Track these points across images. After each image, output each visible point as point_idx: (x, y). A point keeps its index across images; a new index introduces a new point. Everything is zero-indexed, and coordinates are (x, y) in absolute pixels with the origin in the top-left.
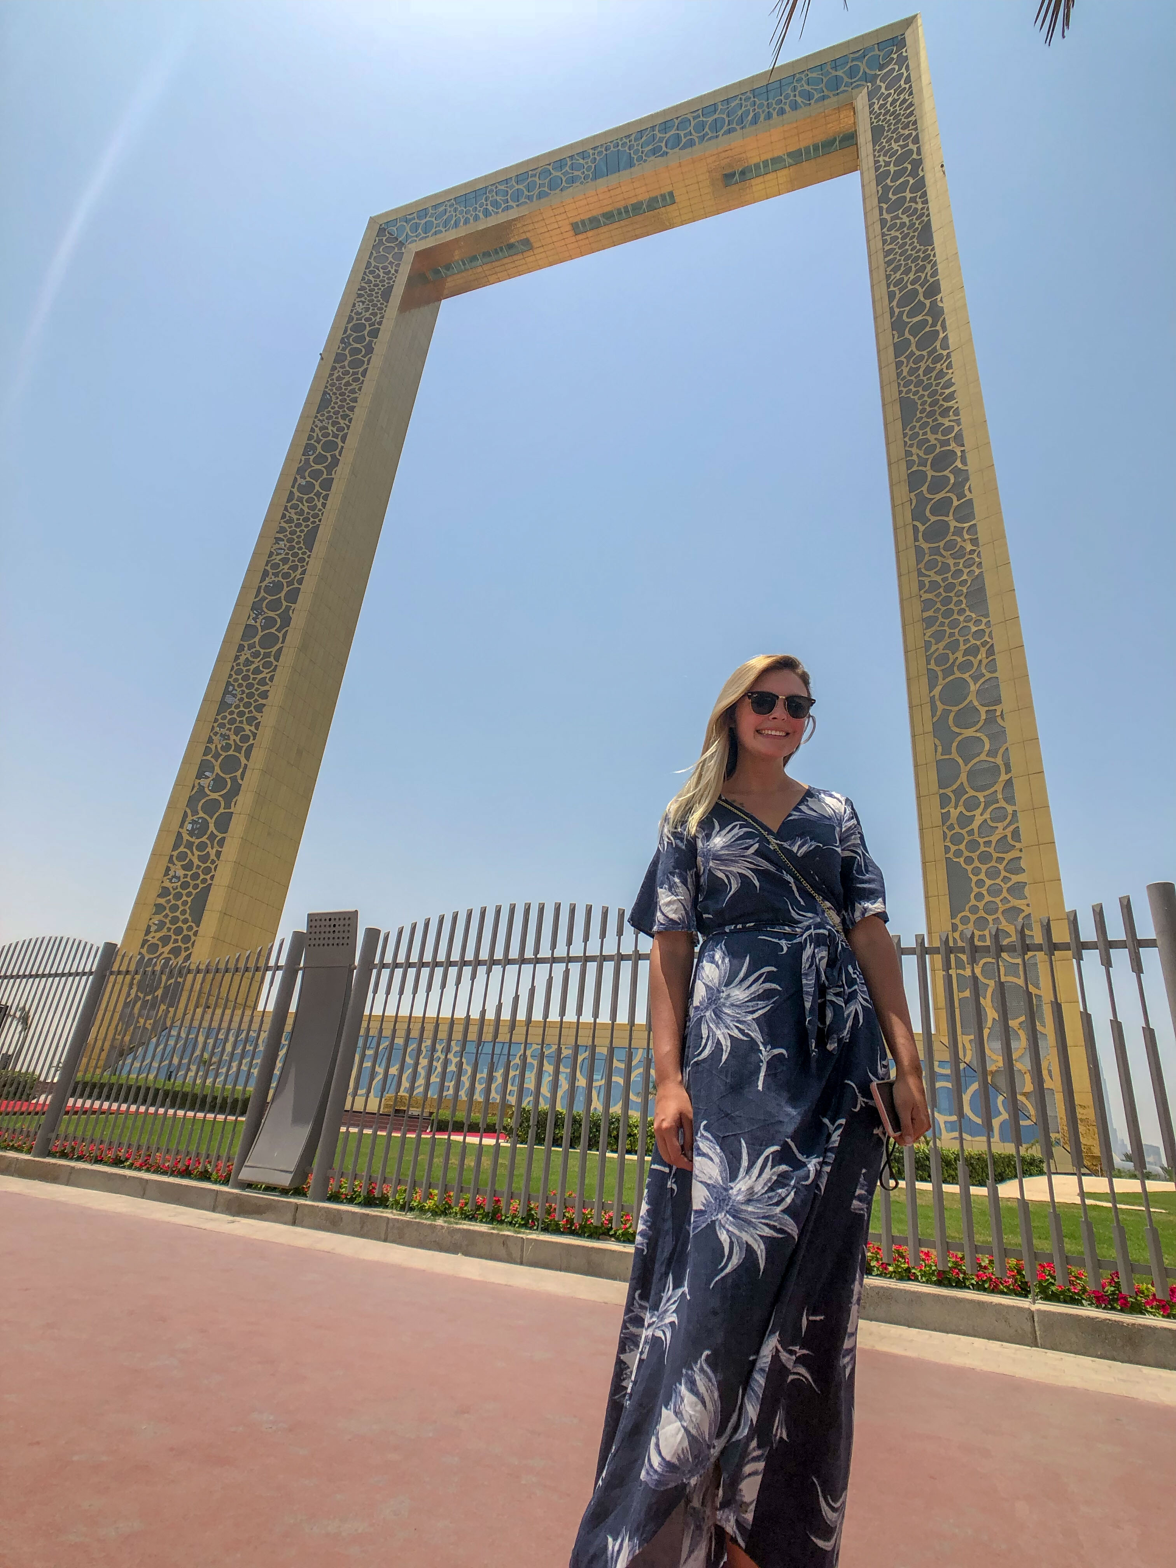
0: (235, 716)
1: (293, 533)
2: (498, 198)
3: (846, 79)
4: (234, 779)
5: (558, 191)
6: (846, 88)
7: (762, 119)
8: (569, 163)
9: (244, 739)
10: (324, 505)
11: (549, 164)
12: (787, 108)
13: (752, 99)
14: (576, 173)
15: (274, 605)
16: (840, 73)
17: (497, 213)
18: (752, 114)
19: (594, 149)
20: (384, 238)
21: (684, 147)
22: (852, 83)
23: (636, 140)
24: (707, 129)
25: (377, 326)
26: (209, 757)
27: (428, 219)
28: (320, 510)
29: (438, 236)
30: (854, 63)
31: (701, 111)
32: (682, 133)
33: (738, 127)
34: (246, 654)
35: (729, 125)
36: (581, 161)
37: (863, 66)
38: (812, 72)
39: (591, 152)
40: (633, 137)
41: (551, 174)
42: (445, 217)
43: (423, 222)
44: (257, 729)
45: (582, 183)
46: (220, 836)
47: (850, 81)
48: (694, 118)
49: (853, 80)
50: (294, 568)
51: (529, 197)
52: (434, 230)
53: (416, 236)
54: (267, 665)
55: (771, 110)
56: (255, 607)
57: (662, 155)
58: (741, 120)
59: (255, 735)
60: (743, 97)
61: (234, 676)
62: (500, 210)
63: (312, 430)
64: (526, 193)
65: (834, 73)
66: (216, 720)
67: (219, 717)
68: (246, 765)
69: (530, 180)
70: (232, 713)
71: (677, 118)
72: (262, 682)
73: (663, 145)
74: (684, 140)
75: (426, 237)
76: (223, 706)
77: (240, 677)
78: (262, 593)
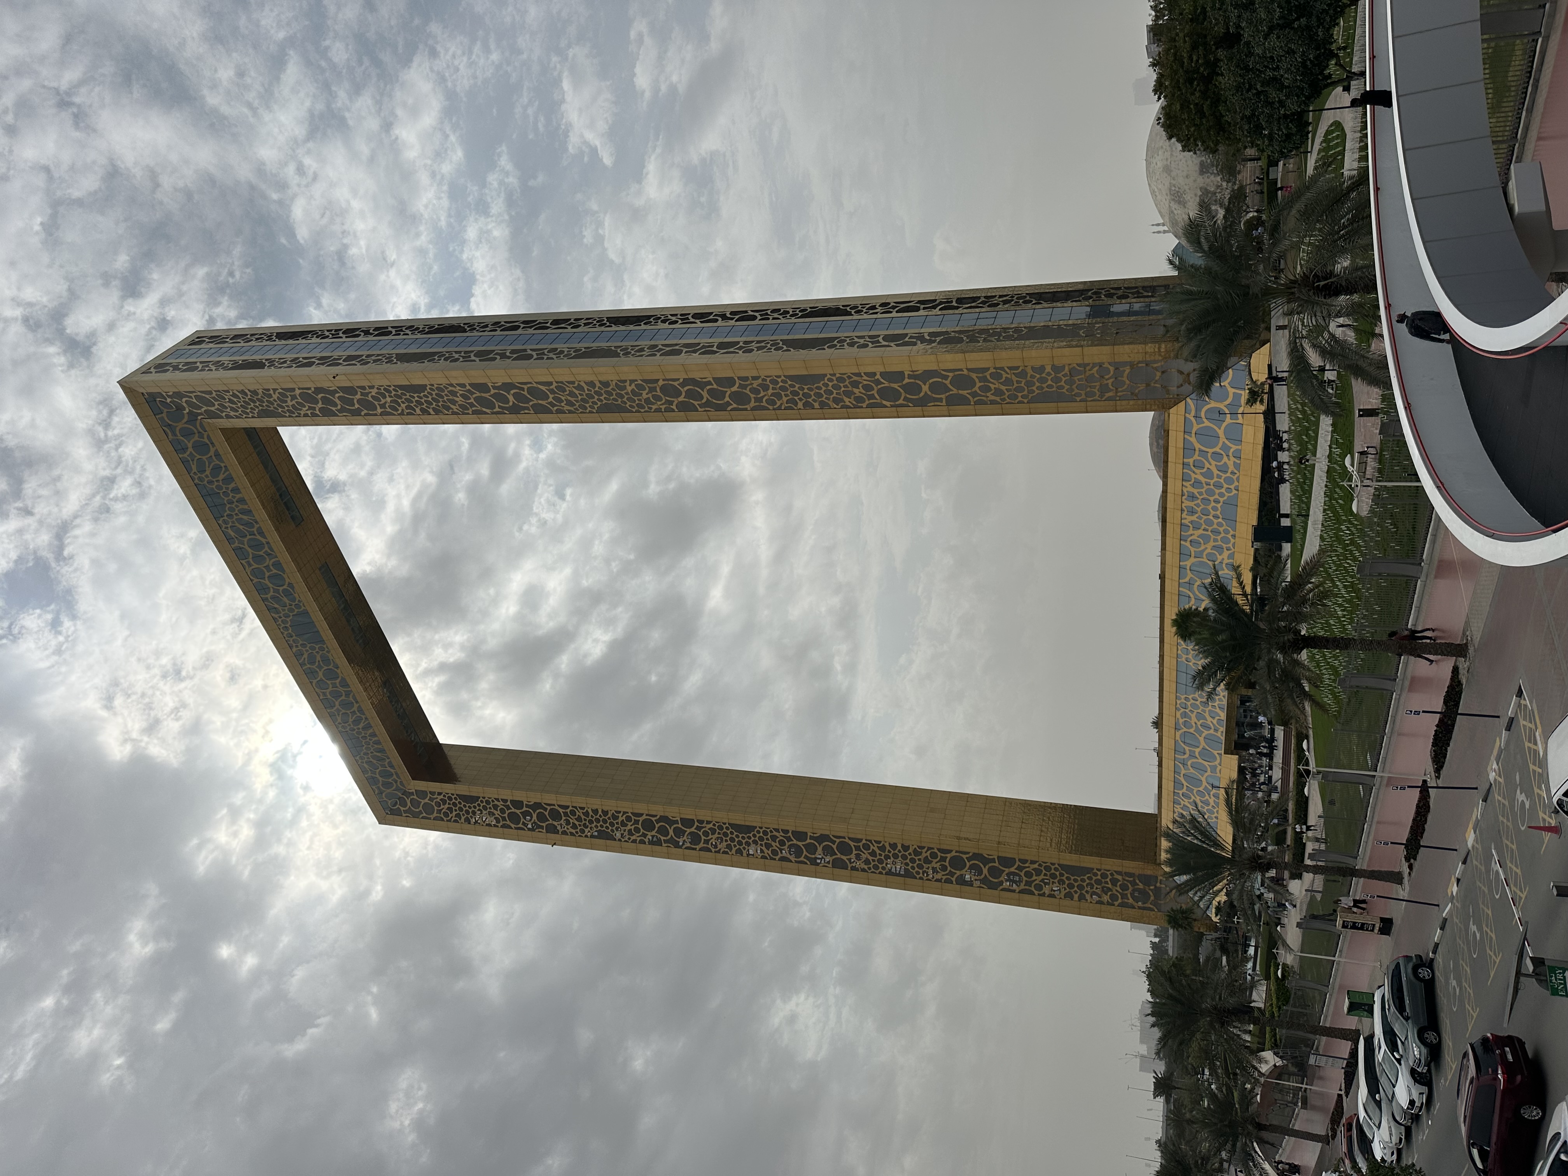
0: (915, 865)
1: (740, 843)
2: (351, 720)
3: (196, 438)
4: (969, 859)
5: (339, 671)
6: (205, 436)
7: (246, 507)
8: (309, 666)
9: (933, 855)
10: (708, 822)
11: (311, 683)
12: (232, 485)
13: (225, 518)
14: (318, 658)
15: (812, 849)
16: (190, 445)
17: (366, 719)
18: (241, 516)
19: (291, 647)
20: (402, 809)
21: (283, 571)
22: (199, 432)
23: (278, 612)
24: (261, 553)
25: (509, 803)
26: (954, 879)
27: (378, 776)
28: (714, 825)
29: (394, 764)
30: (178, 433)
31: (243, 562)
32: (267, 574)
33: (256, 526)
34: (859, 864)
35: (254, 535)
36: (306, 656)
37: (180, 425)
38: (191, 469)
39: (294, 649)
40: (276, 616)
41: (321, 680)
42: (375, 762)
43: (380, 779)
44: (924, 848)
45: (328, 652)
46: (1018, 863)
47: (197, 435)
48: (250, 565)
49: (196, 431)
50: (774, 838)
51: (347, 695)
52: (389, 769)
53: (396, 782)
54: (866, 846)
55: (235, 500)
56: (814, 862)
57: (293, 588)
58: (248, 524)
59: (929, 849)
60: (224, 526)
61: (880, 870)
62: (363, 717)
63: (634, 841)
64: (343, 697)
65: (190, 450)
66: (921, 878)
67: (918, 876)
68: (956, 852)
69: (329, 697)
70: (913, 868)
71: (252, 580)
72: (883, 848)
73: (281, 588)
74: (275, 571)
75: (397, 774)
76: (908, 874)
77: (880, 866)
78: (802, 859)
